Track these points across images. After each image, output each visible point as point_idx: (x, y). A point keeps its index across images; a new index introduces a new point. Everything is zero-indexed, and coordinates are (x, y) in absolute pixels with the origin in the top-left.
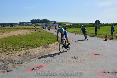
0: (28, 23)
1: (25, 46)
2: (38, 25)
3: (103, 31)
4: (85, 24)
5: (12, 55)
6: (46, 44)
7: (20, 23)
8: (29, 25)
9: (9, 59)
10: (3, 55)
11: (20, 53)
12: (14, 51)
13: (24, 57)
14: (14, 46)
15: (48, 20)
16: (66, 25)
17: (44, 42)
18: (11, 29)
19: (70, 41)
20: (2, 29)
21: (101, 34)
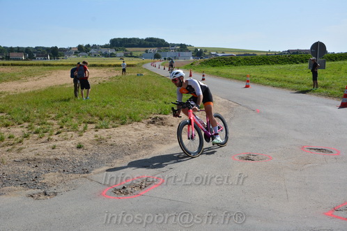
0: (102, 47)
1: (96, 118)
2: (131, 54)
3: (332, 76)
4: (275, 52)
5: (57, 144)
6: (160, 114)
7: (80, 48)
8: (106, 55)
9: (50, 155)
10: (33, 143)
11: (82, 139)
12: (63, 134)
13: (93, 151)
14: (62, 116)
15: (163, 41)
16: (216, 55)
17: (151, 106)
18: (53, 65)
19: (232, 106)
20: (26, 65)
21: (328, 85)
